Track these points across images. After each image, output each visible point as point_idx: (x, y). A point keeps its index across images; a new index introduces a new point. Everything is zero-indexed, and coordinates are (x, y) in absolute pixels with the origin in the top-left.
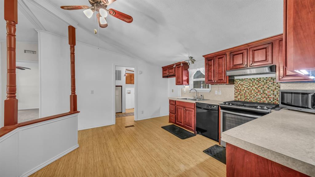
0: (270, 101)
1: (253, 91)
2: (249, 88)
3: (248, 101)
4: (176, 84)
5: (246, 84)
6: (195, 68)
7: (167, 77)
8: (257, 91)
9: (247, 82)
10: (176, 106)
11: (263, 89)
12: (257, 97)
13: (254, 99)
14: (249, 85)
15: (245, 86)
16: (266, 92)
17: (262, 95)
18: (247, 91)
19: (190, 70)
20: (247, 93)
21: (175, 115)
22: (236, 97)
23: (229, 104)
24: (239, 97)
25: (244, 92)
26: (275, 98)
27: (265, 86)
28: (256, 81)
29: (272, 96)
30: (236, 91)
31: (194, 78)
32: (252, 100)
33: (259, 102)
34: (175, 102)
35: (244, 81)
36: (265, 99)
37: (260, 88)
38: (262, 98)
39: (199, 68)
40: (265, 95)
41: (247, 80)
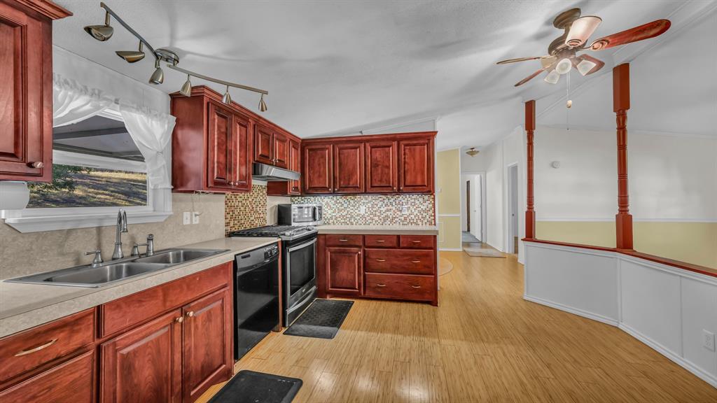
0: (261, 224)
11: (256, 204)
16: (258, 209)
25: (239, 211)
27: (257, 200)
36: (257, 221)
37: (254, 202)
38: (255, 220)
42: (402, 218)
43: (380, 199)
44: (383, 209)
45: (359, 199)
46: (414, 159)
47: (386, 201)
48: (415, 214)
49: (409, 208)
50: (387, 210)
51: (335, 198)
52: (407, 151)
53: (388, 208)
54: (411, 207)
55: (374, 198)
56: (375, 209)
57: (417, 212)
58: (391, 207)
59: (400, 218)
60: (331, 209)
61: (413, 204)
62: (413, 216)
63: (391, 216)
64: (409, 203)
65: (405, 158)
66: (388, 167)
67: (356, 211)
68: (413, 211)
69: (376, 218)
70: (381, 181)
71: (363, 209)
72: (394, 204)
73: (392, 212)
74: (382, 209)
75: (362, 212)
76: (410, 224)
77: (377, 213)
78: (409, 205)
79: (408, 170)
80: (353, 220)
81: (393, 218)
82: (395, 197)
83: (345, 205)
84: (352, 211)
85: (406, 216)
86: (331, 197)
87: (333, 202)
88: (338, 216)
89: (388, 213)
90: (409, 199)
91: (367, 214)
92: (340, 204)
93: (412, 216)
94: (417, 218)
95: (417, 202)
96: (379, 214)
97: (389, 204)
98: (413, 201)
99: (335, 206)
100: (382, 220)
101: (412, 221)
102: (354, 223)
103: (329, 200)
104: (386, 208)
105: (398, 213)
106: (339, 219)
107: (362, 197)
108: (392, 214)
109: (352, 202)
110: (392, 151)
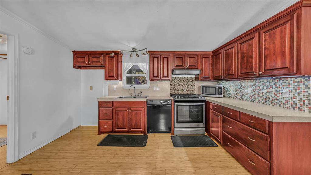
0: (191, 93)
1: (182, 87)
2: (180, 84)
3: (179, 94)
4: (106, 79)
5: (178, 81)
6: (131, 62)
7: (80, 67)
8: (184, 86)
9: (178, 80)
10: (113, 109)
11: (188, 85)
12: (184, 90)
13: (183, 92)
14: (179, 82)
15: (177, 83)
16: (189, 87)
17: (187, 89)
18: (179, 86)
19: (125, 63)
20: (178, 88)
21: (113, 121)
22: (171, 91)
23: (178, 97)
24: (173, 92)
25: (177, 87)
26: (193, 91)
27: (188, 83)
28: (184, 80)
29: (192, 89)
30: (171, 87)
31: (127, 73)
32: (182, 93)
33: (185, 94)
34: (111, 103)
35: (176, 79)
36: (188, 92)
37: (186, 84)
38: (187, 91)
39: (137, 62)
40: (188, 89)
41: (178, 78)
42: (283, 101)
43: (262, 83)
44: (265, 91)
45: (247, 83)
46: (274, 42)
47: (267, 85)
48: (299, 98)
49: (290, 92)
50: (268, 92)
51: (234, 82)
52: (267, 37)
53: (269, 90)
54: (294, 91)
55: (257, 82)
56: (258, 91)
57: (301, 96)
58: (271, 90)
59: (281, 100)
60: (232, 89)
61: (296, 87)
62: (296, 101)
63: (271, 98)
64: (291, 86)
65: (265, 45)
66: (251, 57)
67: (246, 91)
68: (296, 95)
69: (259, 98)
70: (246, 68)
71: (249, 90)
72: (274, 87)
73: (272, 94)
74: (263, 91)
75: (249, 92)
76: (292, 109)
77: (260, 94)
78: (291, 89)
79: (268, 55)
80: (243, 97)
81: (273, 100)
82: (276, 81)
83: (239, 87)
84: (243, 91)
85: (286, 99)
86: (232, 81)
87: (233, 84)
88: (235, 93)
89: (269, 95)
90: (291, 82)
91: (252, 94)
92: (236, 86)
93: (294, 100)
94: (302, 103)
95: (301, 85)
96: (261, 95)
97: (269, 87)
98: (296, 84)
99: (234, 87)
100: (264, 100)
101: (294, 105)
102: (244, 99)
103: (231, 83)
104: (267, 90)
105: (278, 95)
106: (236, 96)
107: (249, 81)
108: (273, 96)
109: (243, 84)
110: (255, 42)
